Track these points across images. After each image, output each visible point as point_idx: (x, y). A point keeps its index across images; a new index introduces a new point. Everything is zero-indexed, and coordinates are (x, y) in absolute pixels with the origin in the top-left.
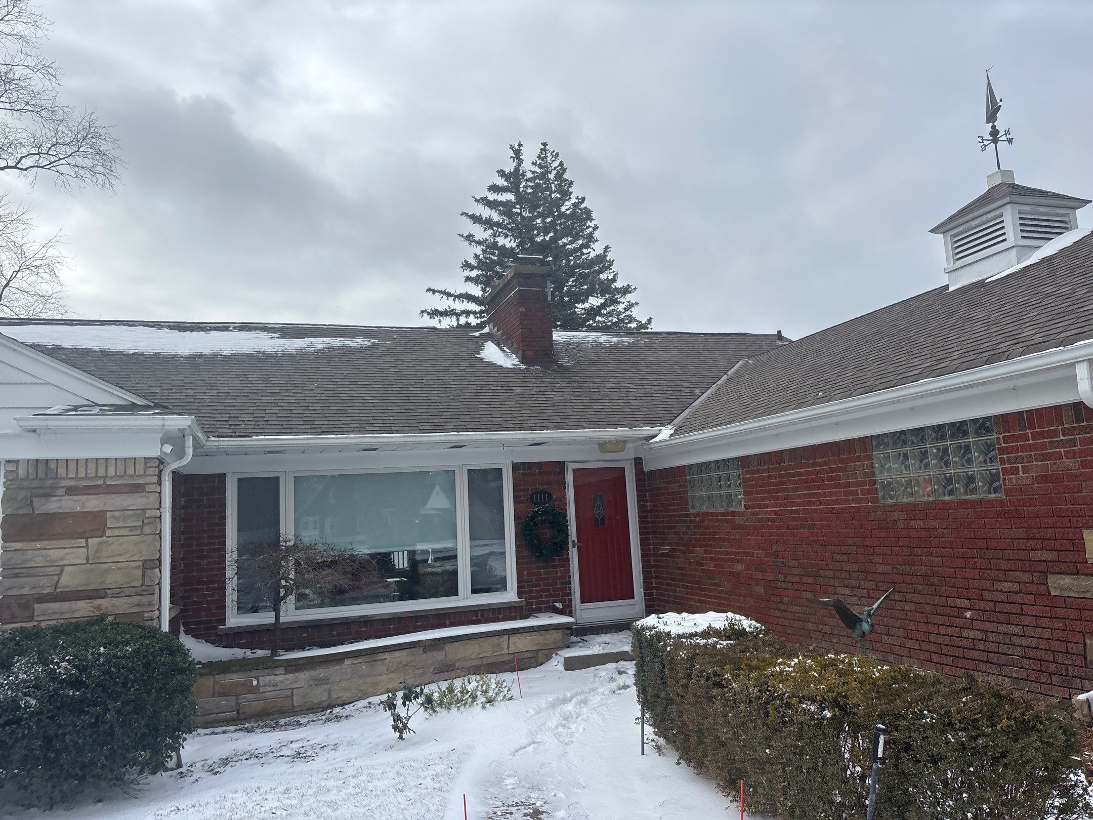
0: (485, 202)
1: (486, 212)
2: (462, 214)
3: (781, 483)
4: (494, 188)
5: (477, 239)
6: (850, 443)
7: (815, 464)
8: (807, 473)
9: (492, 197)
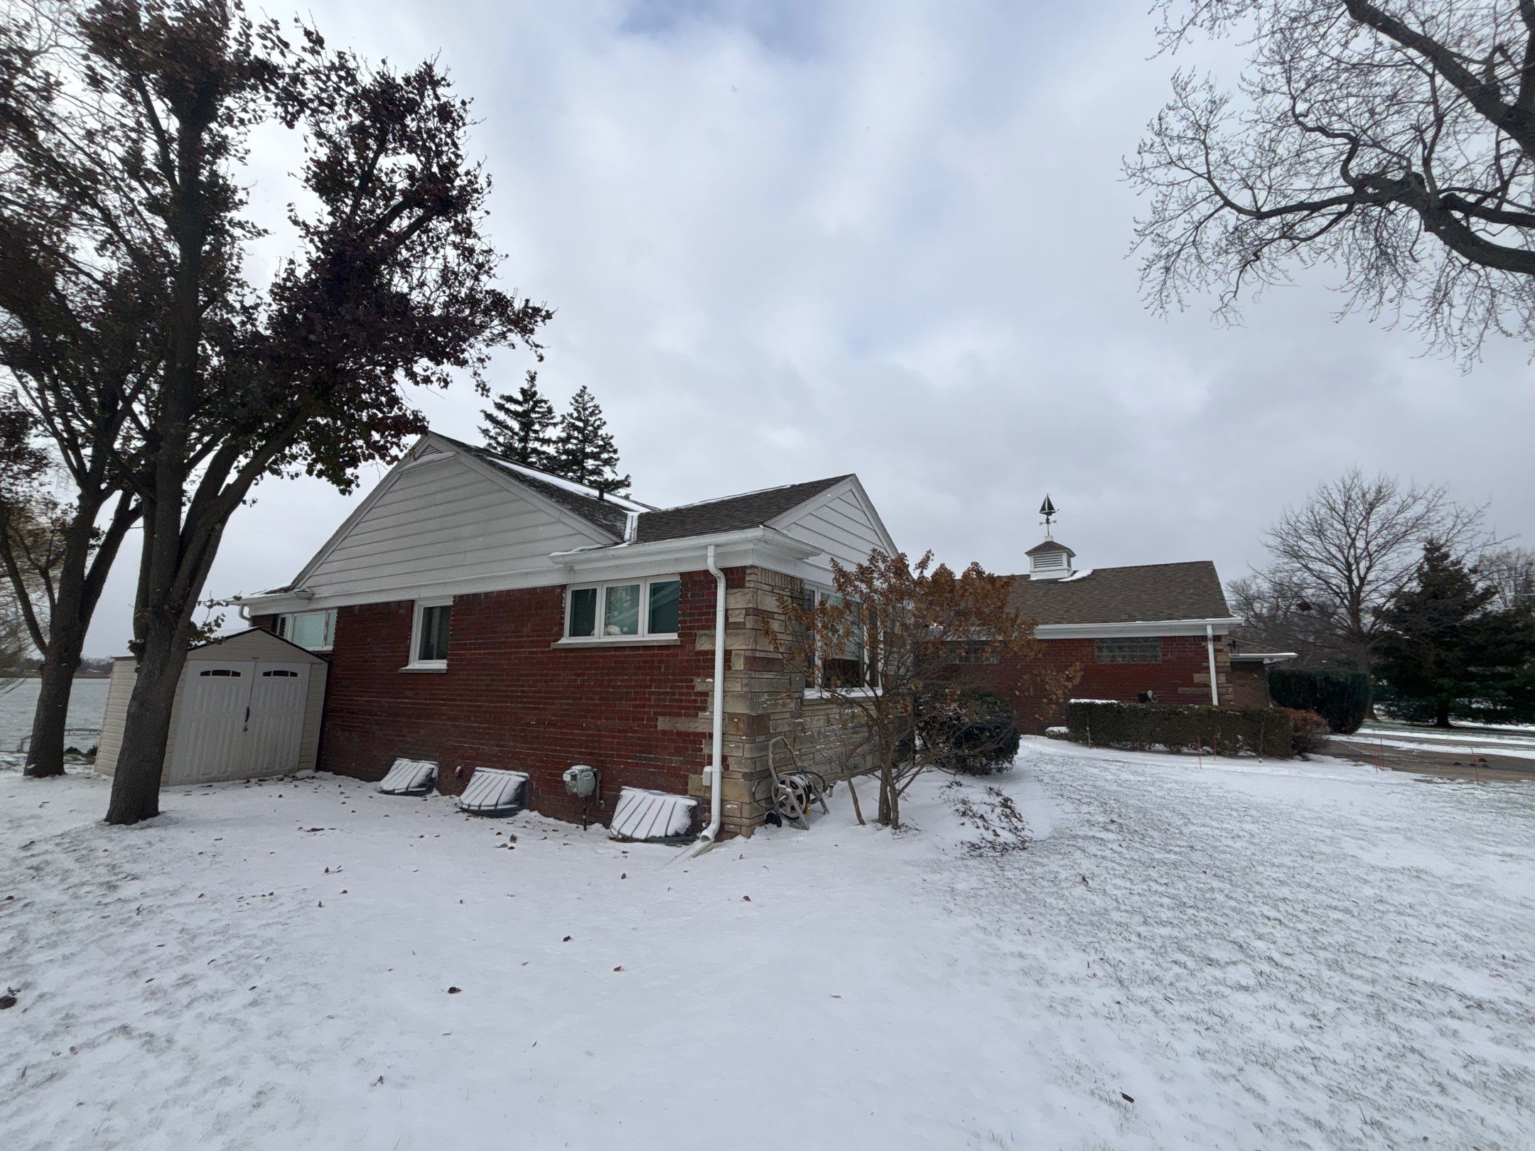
0: (500, 407)
1: (501, 416)
2: (482, 411)
4: (510, 399)
5: (491, 434)
9: (508, 405)
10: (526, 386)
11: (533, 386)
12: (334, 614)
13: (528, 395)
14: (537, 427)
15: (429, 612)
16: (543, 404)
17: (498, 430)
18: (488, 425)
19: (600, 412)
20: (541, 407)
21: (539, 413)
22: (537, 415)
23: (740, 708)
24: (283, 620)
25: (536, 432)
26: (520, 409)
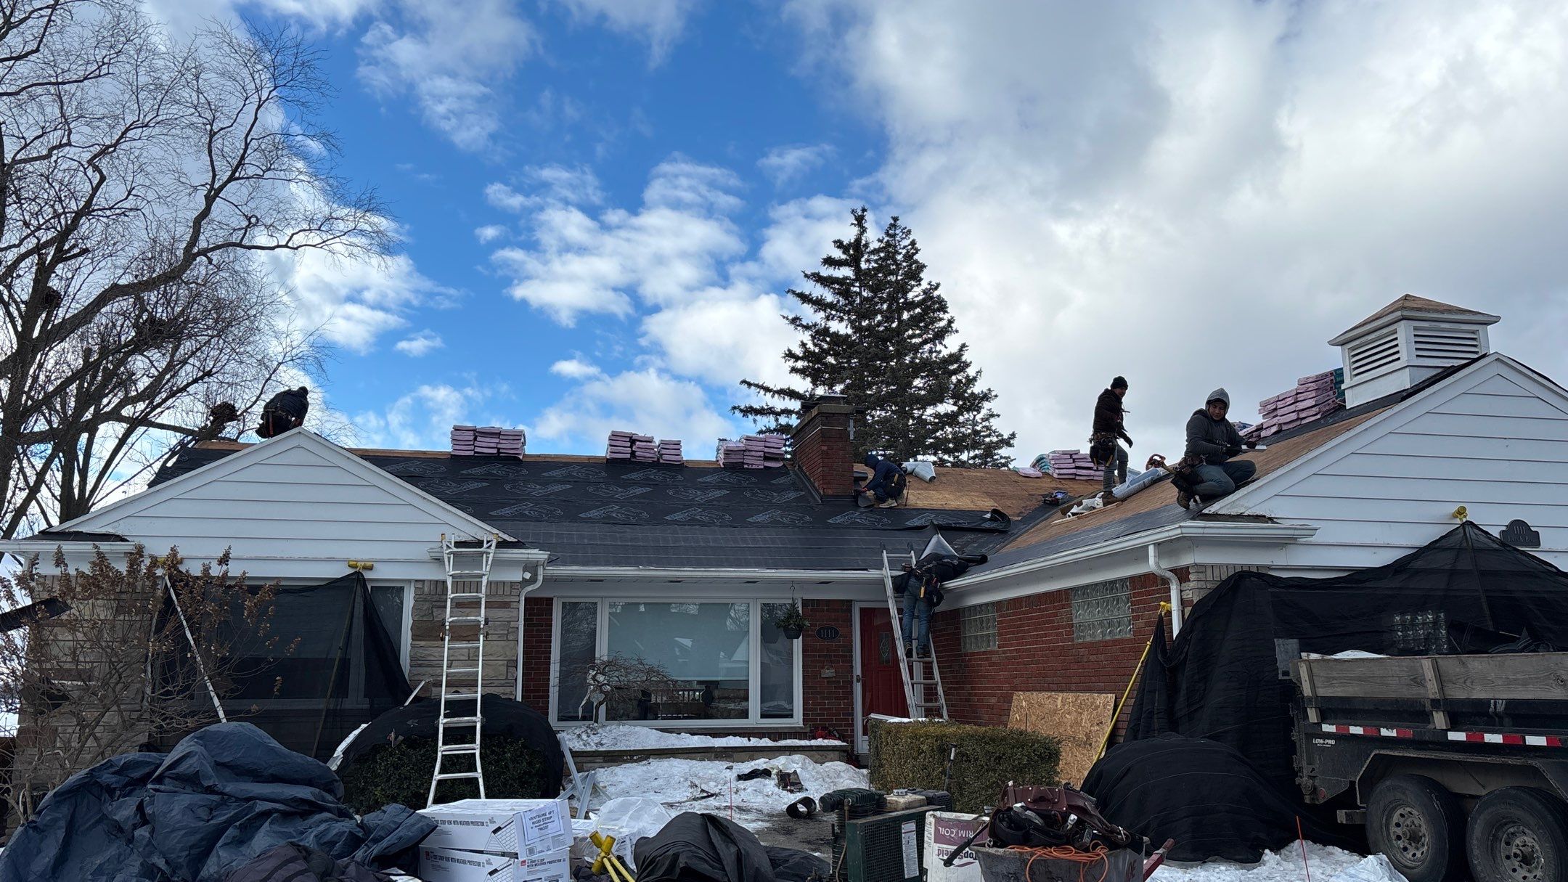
3: (1020, 626)
6: (1059, 592)
7: (1040, 610)
8: (1037, 617)
11: (862, 231)
13: (856, 250)
26: (841, 272)
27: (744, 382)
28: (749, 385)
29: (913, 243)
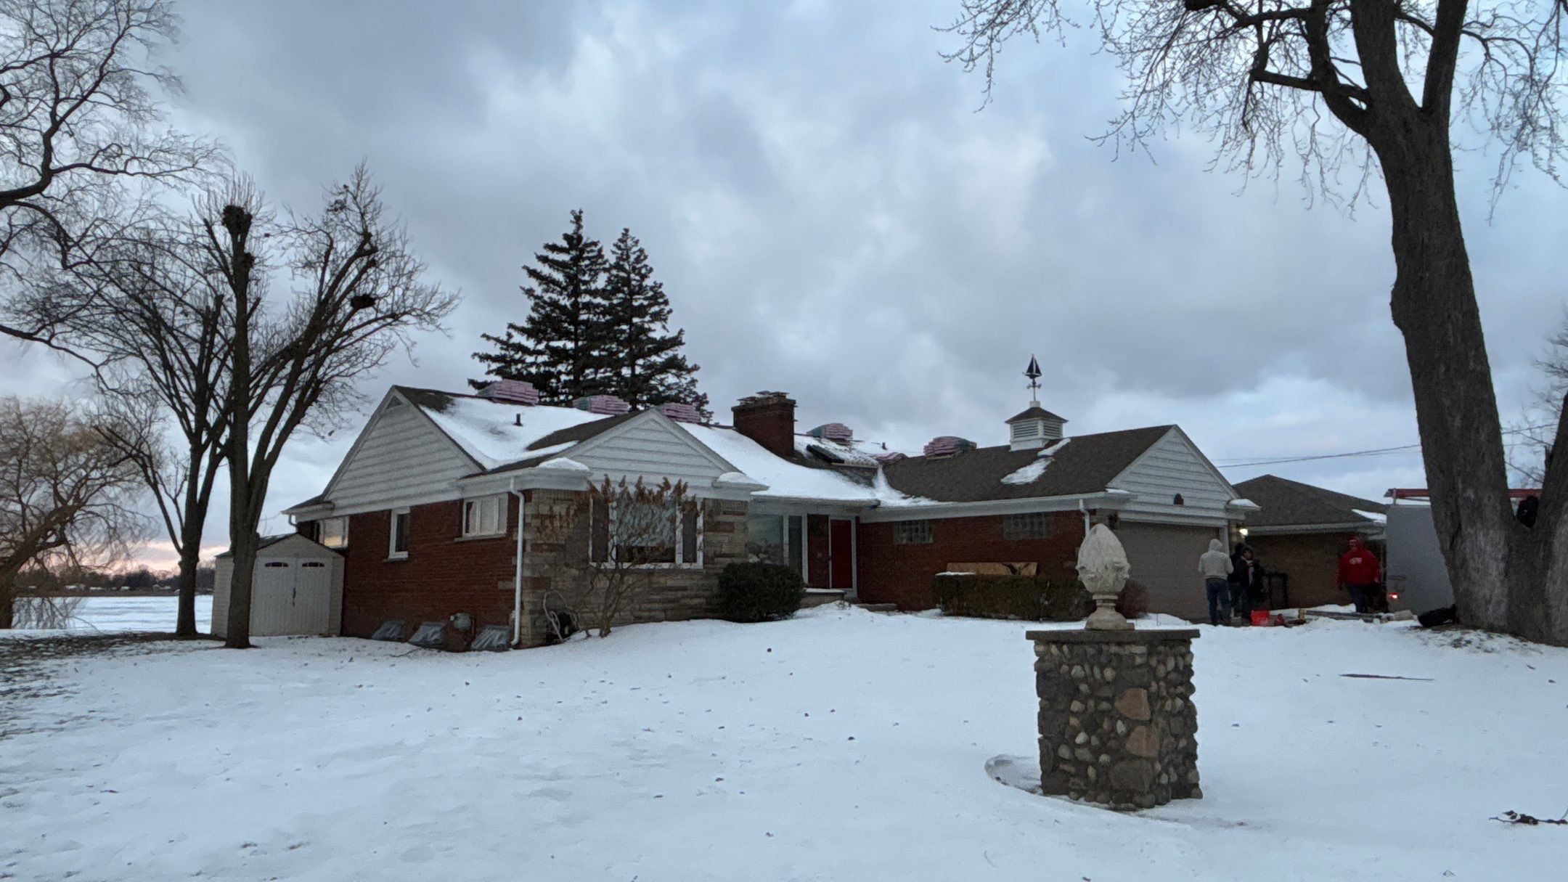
2: (525, 267)
9: (552, 255)
10: (570, 229)
11: (579, 227)
12: (347, 521)
13: (574, 241)
14: (586, 278)
15: (401, 517)
16: (593, 248)
17: (545, 286)
18: (533, 283)
19: (646, 257)
20: (592, 251)
21: (589, 258)
22: (587, 262)
23: (528, 574)
24: (318, 525)
25: (585, 283)
26: (565, 257)
27: (484, 336)
28: (488, 338)
29: (641, 251)
